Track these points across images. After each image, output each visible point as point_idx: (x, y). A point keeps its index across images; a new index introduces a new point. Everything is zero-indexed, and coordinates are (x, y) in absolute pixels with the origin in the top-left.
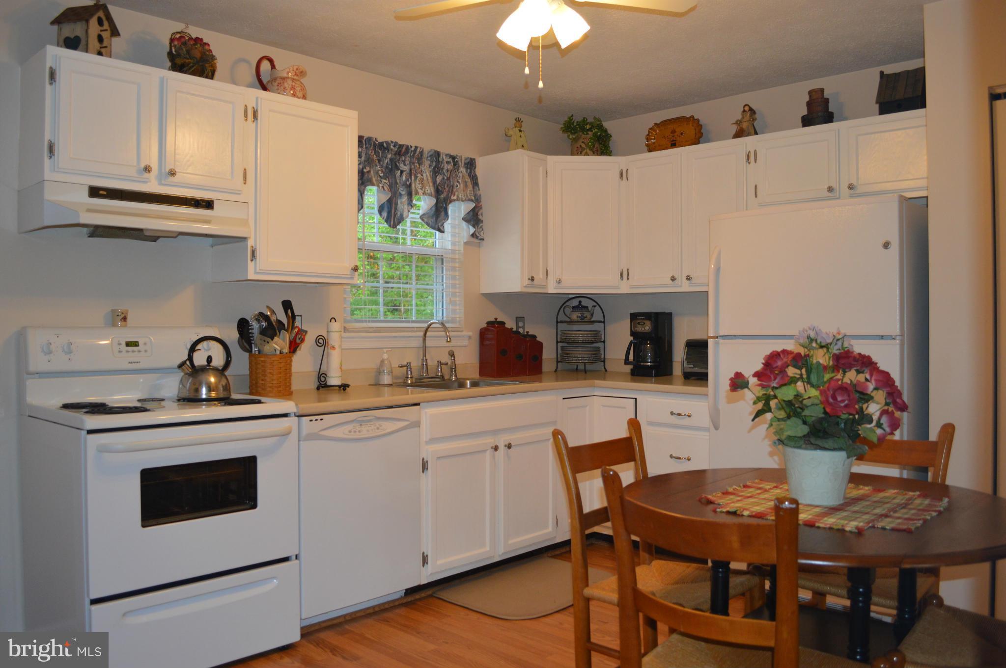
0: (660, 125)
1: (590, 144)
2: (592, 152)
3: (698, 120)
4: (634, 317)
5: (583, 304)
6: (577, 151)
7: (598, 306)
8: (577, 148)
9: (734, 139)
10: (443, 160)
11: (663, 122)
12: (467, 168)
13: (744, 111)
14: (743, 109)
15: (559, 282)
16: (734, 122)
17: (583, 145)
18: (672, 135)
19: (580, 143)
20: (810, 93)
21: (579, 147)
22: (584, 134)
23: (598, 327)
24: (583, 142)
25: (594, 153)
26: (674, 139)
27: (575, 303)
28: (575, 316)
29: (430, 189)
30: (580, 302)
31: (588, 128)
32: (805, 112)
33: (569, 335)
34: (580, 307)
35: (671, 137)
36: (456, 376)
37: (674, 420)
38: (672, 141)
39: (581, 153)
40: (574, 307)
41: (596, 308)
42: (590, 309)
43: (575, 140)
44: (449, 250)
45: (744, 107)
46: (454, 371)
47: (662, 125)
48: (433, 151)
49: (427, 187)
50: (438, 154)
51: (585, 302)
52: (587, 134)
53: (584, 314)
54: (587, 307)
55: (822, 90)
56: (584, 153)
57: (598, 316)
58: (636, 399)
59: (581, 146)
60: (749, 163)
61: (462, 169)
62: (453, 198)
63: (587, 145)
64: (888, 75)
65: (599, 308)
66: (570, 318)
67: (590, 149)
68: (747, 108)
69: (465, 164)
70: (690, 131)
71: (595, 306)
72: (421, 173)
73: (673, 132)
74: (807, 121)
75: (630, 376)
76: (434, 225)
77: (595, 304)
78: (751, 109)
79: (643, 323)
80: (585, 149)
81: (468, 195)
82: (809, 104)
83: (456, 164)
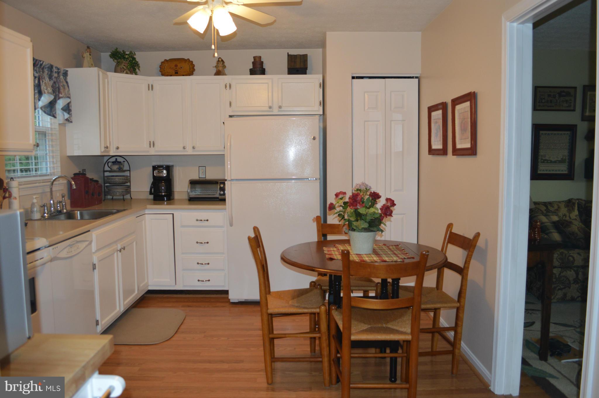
0: (168, 61)
1: (129, 67)
2: (130, 72)
3: (192, 62)
4: (154, 168)
5: (118, 160)
6: (120, 70)
7: (126, 161)
8: (121, 68)
9: (215, 76)
10: (54, 70)
11: (170, 59)
12: (64, 76)
13: (219, 61)
14: (218, 60)
15: (118, 148)
16: (215, 66)
17: (125, 67)
18: (175, 67)
19: (122, 66)
20: (254, 57)
21: (122, 68)
22: (125, 61)
23: (127, 174)
24: (124, 65)
25: (131, 72)
26: (177, 70)
27: (113, 159)
28: (115, 167)
29: (50, 90)
30: (116, 159)
31: (126, 57)
32: (251, 67)
33: (111, 179)
34: (116, 162)
35: (175, 68)
36: (66, 209)
37: (199, 223)
38: (175, 71)
39: (123, 72)
40: (113, 162)
41: (125, 162)
42: (122, 163)
43: (118, 64)
44: (49, 128)
45: (219, 59)
46: (65, 206)
47: (169, 61)
48: (49, 64)
49: (49, 88)
50: (52, 66)
51: (119, 159)
52: (127, 61)
53: (120, 166)
54: (120, 162)
55: (260, 57)
56: (125, 72)
57: (126, 167)
58: (173, 214)
59: (123, 67)
60: (226, 89)
61: (62, 77)
62: (60, 95)
63: (127, 67)
64: (291, 56)
65: (127, 163)
66: (111, 169)
67: (129, 70)
68: (220, 60)
69: (63, 73)
70: (186, 67)
71: (124, 161)
72: (44, 78)
73: (176, 66)
74: (253, 72)
75: (153, 201)
76: (49, 113)
77: (125, 160)
78: (222, 61)
79: (161, 172)
80: (126, 70)
81: (67, 94)
82: (253, 63)
83: (58, 73)
